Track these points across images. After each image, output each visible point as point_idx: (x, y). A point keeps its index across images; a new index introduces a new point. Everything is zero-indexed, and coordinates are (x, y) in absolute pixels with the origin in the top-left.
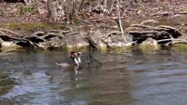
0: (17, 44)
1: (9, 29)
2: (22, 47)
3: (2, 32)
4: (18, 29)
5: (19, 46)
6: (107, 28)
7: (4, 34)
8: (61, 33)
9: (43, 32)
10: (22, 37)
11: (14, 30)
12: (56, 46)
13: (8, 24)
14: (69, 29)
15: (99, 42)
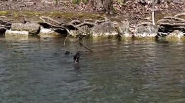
0: (55, 31)
1: (51, 17)
2: (59, 34)
3: (43, 20)
4: (59, 17)
5: (57, 33)
6: (140, 19)
7: (45, 22)
8: (96, 22)
9: (79, 21)
10: (60, 25)
11: (54, 18)
12: (83, 34)
13: (52, 13)
14: (104, 19)
15: (125, 32)
